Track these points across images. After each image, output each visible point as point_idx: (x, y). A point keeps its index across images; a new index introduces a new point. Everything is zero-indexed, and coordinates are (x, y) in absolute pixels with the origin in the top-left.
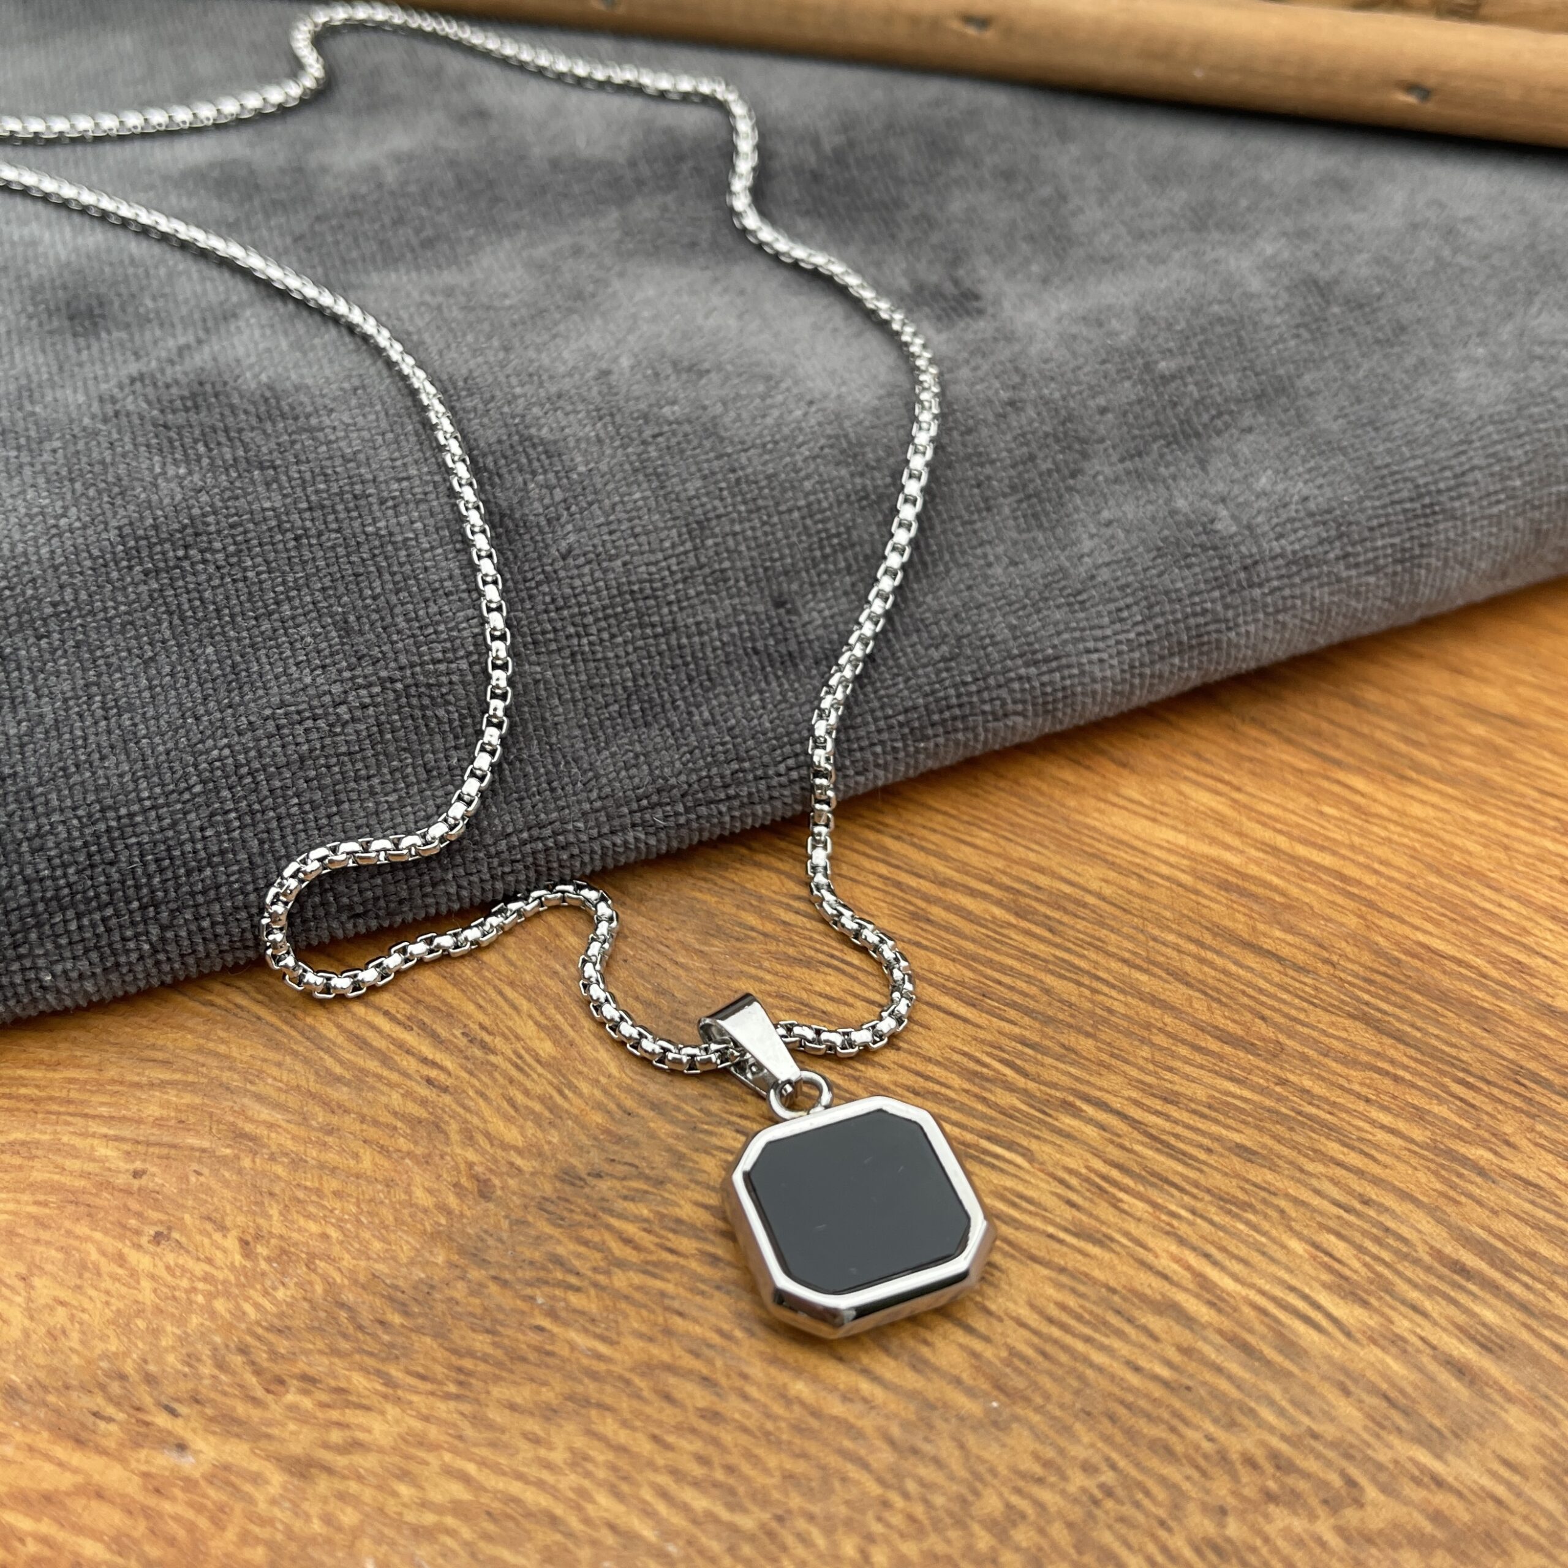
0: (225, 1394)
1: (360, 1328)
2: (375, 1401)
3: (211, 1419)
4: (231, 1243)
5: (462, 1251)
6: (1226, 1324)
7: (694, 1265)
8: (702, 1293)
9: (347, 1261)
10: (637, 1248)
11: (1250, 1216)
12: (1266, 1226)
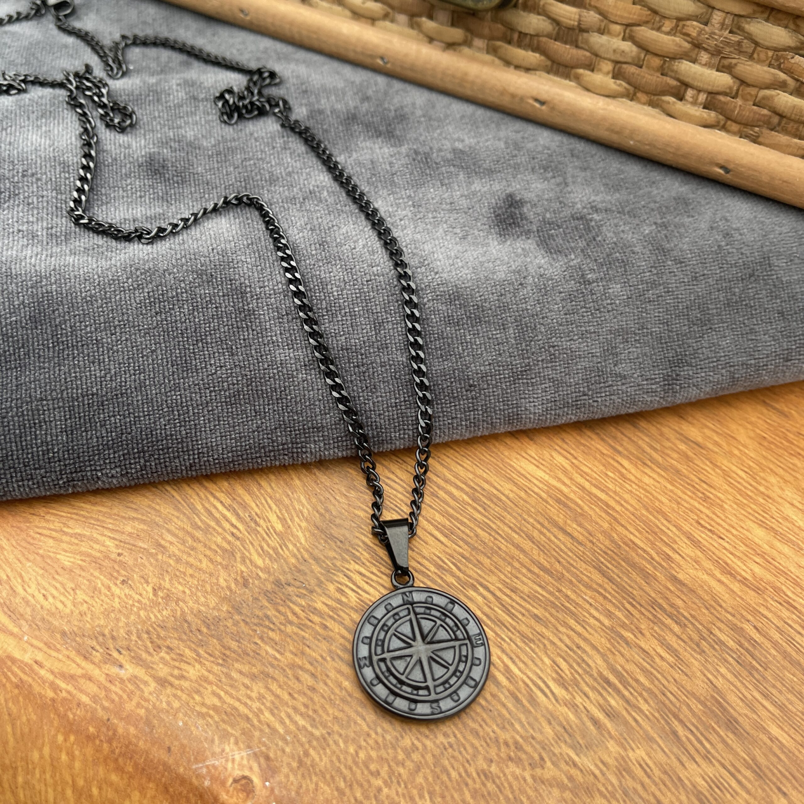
0: (139, 648)
1: (191, 631)
2: (192, 661)
3: (133, 657)
4: (150, 589)
5: (233, 607)
6: (512, 688)
7: (317, 628)
8: (318, 640)
9: (191, 604)
10: (298, 617)
11: (532, 645)
12: (537, 650)
